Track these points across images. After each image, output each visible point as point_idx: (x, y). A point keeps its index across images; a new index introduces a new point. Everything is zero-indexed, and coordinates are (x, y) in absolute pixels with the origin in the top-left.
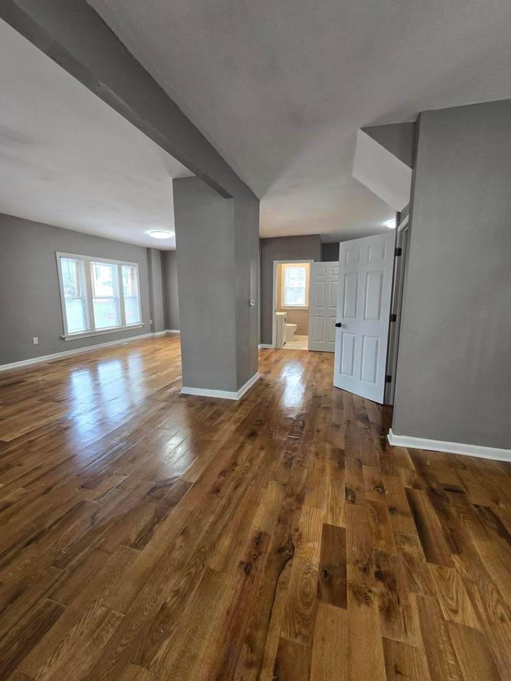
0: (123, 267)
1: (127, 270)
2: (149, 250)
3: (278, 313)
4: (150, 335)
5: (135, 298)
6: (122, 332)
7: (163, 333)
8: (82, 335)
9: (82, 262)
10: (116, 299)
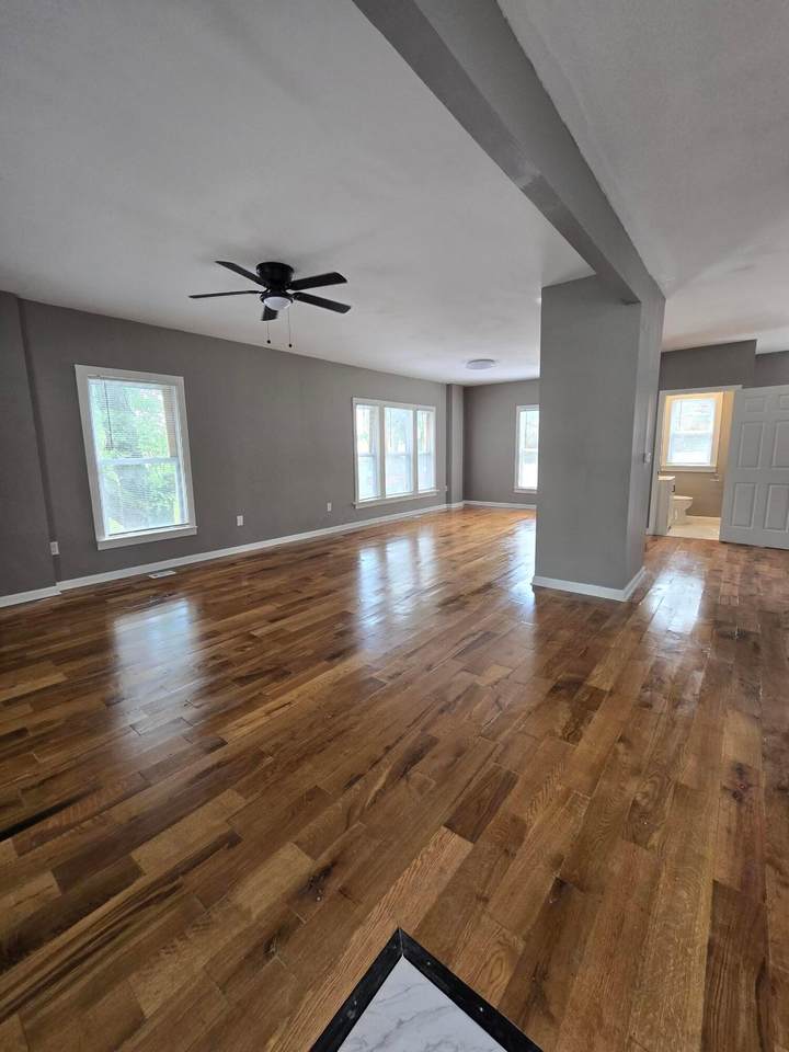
0: (419, 412)
1: (422, 416)
2: (449, 387)
3: (661, 478)
4: (444, 506)
5: (430, 454)
6: (414, 501)
7: (461, 504)
8: (372, 502)
9: (377, 408)
10: (408, 456)
